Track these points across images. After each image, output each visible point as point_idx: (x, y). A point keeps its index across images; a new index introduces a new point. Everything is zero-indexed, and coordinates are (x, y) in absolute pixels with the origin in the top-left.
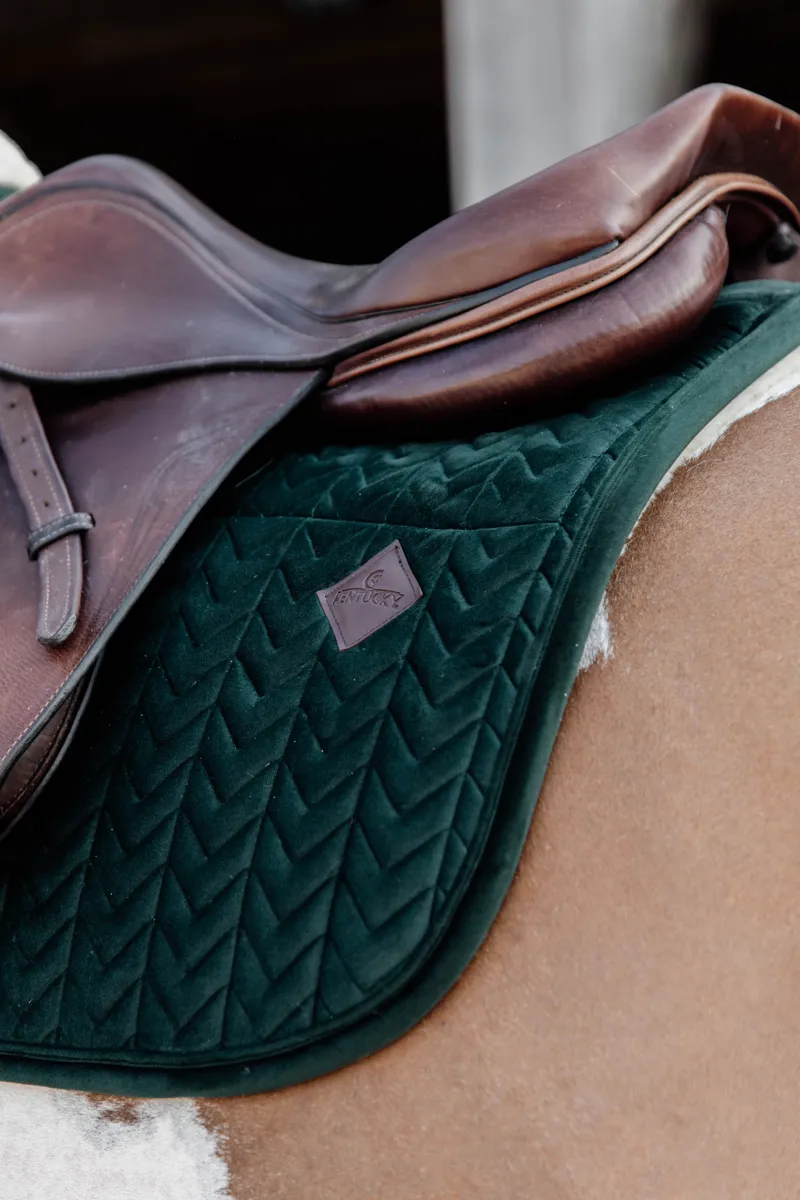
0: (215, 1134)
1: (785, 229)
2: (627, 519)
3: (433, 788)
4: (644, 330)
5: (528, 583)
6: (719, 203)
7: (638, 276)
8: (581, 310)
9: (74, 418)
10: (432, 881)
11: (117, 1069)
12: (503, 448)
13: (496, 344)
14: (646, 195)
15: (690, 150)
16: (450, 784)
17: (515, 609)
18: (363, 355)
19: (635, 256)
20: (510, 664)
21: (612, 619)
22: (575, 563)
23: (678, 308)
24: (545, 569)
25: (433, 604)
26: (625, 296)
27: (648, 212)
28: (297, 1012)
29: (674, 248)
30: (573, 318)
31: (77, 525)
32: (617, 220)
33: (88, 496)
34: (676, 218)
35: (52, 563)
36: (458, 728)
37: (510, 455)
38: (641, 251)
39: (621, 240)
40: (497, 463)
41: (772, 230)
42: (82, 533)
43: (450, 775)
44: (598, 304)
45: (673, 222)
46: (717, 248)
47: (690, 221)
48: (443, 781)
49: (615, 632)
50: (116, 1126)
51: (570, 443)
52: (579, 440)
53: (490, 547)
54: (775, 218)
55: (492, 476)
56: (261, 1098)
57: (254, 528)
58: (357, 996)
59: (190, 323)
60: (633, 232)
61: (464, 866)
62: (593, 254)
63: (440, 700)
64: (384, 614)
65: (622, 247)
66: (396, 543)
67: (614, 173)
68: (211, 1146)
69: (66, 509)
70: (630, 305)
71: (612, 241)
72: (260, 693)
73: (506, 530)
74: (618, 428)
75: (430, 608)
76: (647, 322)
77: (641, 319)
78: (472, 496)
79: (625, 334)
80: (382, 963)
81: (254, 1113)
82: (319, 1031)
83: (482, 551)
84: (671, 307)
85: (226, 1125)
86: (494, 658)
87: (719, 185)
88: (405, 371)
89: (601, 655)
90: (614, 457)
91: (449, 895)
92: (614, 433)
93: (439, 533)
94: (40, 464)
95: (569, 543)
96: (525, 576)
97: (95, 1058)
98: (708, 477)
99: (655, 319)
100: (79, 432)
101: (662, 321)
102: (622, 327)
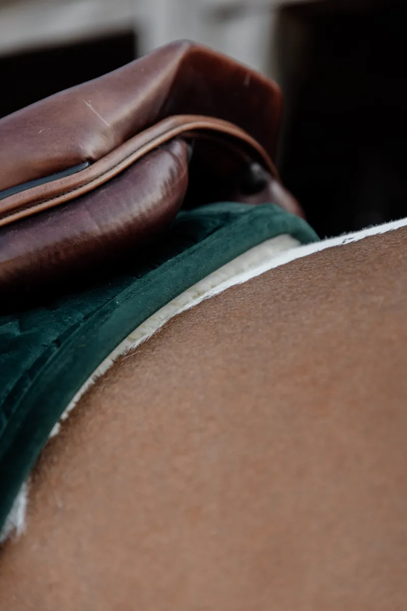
1: (256, 168)
4: (104, 237)
6: (182, 137)
7: (102, 191)
8: (50, 219)
14: (117, 126)
15: (159, 91)
21: (31, 497)
23: (135, 219)
26: (88, 209)
27: (119, 140)
29: (137, 170)
30: (43, 225)
32: (90, 148)
34: (142, 146)
38: (107, 171)
39: (92, 161)
44: (65, 214)
45: (139, 149)
46: (175, 170)
47: (155, 149)
49: (31, 510)
51: (27, 332)
52: (34, 330)
54: (247, 157)
60: (103, 155)
62: (70, 171)
65: (91, 167)
67: (90, 106)
70: (92, 216)
71: (83, 162)
74: (70, 320)
76: (106, 230)
77: (100, 226)
79: (86, 239)
84: (129, 219)
89: (15, 530)
90: (58, 346)
92: (66, 324)
98: (137, 366)
99: (114, 228)
101: (120, 230)
102: (83, 233)
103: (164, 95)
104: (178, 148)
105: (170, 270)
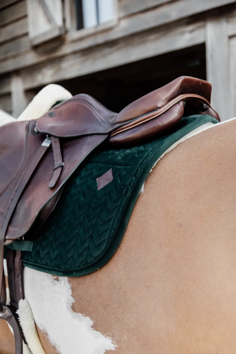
0: (70, 284)
1: (205, 105)
2: (151, 164)
3: (109, 218)
4: (163, 126)
5: (131, 178)
6: (183, 100)
7: (162, 115)
8: (150, 122)
9: (67, 144)
10: (107, 237)
11: (55, 270)
12: (134, 150)
13: (134, 129)
14: (166, 99)
15: (176, 90)
16: (112, 218)
17: (128, 183)
18: (114, 131)
19: (163, 111)
20: (126, 194)
22: (140, 174)
24: (135, 175)
25: (114, 181)
27: (167, 102)
28: (83, 262)
29: (171, 109)
30: (149, 124)
31: (61, 165)
32: (159, 105)
33: (65, 159)
35: (56, 172)
36: (114, 206)
37: (135, 151)
39: (160, 108)
40: (132, 153)
41: (202, 105)
42: (62, 167)
43: (112, 216)
44: (154, 121)
46: (180, 109)
47: (176, 104)
48: (111, 217)
50: (56, 281)
51: (145, 149)
52: (147, 148)
53: (126, 170)
54: (203, 103)
55: (130, 156)
56: (77, 278)
57: (90, 166)
58: (93, 259)
59: (89, 126)
60: (163, 106)
61: (113, 234)
62: (154, 111)
63: (112, 201)
64: (106, 183)
66: (111, 169)
67: (159, 95)
68: (69, 287)
69: (61, 162)
70: (160, 121)
71: (158, 108)
72: (84, 198)
73: (129, 167)
75: (113, 183)
77: (162, 123)
78: (125, 160)
79: (159, 127)
80: (97, 253)
81: (76, 281)
82: (86, 265)
83: (124, 171)
84: (169, 121)
85: (72, 283)
86: (123, 193)
87: (184, 96)
88: (120, 135)
90: (152, 152)
91: (110, 240)
92: (154, 147)
93: (119, 167)
94: (58, 153)
95: (140, 169)
96: (131, 176)
97: (52, 268)
99: (165, 124)
100: (67, 147)
101: (167, 124)
102: (158, 125)
103: (178, 90)
104: (181, 103)
105: (178, 133)
